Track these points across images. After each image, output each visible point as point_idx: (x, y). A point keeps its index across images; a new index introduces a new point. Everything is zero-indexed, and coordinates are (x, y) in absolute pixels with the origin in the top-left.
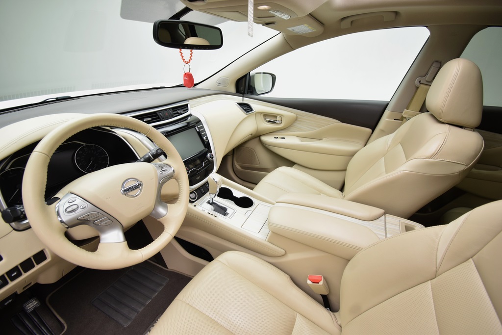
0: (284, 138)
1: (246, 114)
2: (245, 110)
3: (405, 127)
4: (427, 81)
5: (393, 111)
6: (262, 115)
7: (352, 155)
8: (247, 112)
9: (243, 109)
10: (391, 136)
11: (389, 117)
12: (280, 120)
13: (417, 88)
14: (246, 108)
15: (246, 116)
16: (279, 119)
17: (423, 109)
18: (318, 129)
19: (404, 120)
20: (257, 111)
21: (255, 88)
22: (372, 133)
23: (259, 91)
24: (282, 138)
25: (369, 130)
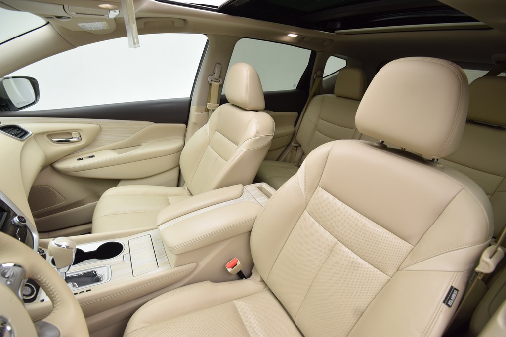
0: (93, 156)
1: (21, 141)
2: (16, 135)
3: (214, 117)
4: (216, 79)
5: (198, 105)
6: (45, 137)
7: (180, 150)
8: (21, 137)
9: (12, 134)
10: (207, 126)
11: (197, 111)
12: (78, 136)
13: (210, 85)
14: (15, 131)
15: (22, 143)
16: (74, 134)
17: (223, 100)
18: (132, 136)
19: (210, 111)
20: (36, 132)
21: (10, 101)
22: (187, 127)
23: (18, 104)
24: (90, 157)
25: (183, 125)
